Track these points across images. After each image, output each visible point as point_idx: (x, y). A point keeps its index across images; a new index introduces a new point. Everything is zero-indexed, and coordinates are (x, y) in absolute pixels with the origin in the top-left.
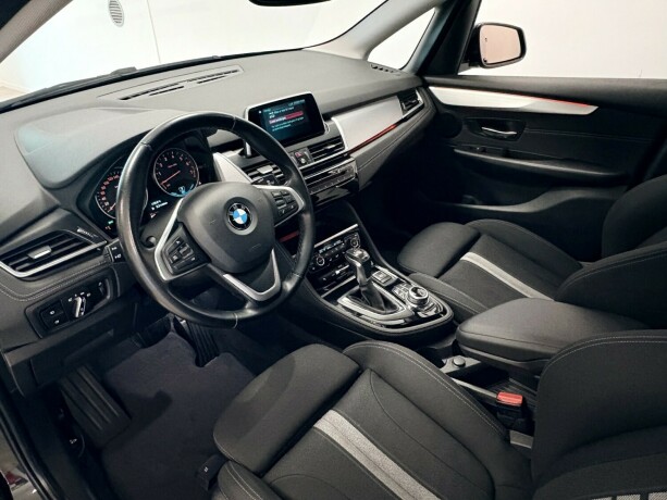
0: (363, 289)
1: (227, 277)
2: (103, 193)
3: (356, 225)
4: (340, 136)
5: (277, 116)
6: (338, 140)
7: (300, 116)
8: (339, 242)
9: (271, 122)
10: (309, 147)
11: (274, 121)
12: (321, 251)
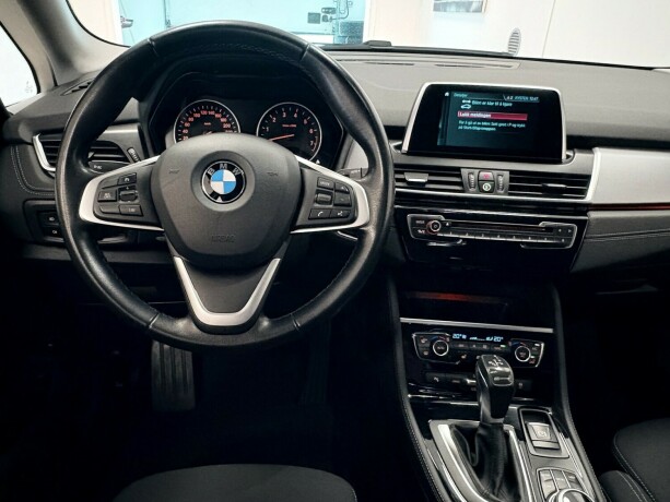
0: (481, 431)
1: (179, 262)
2: (187, 125)
3: (550, 331)
4: (588, 177)
5: (475, 109)
6: (581, 181)
7: (519, 122)
8: (497, 339)
9: (460, 114)
10: (512, 172)
11: (466, 115)
12: (456, 336)
